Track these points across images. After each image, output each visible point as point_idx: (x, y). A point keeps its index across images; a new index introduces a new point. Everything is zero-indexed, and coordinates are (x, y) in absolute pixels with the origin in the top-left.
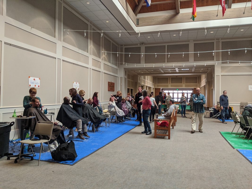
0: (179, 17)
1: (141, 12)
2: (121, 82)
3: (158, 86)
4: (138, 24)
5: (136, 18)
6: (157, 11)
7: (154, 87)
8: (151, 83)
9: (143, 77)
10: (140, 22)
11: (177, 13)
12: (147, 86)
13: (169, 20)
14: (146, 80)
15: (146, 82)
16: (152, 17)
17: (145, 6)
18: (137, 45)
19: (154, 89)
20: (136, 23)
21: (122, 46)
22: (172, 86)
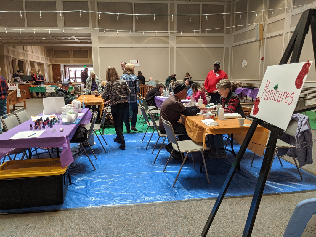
3: (56, 61)
7: (49, 63)
8: (43, 57)
19: (51, 66)
22: (75, 61)
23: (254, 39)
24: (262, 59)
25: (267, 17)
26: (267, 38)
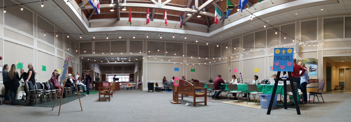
0: (119, 22)
1: (92, 18)
2: (77, 67)
3: (104, 73)
4: (90, 26)
5: (88, 22)
6: (104, 18)
8: (99, 70)
9: (92, 65)
10: (91, 25)
11: (118, 20)
12: (96, 72)
13: (112, 25)
14: (95, 68)
15: (95, 69)
16: (101, 22)
17: (95, 15)
18: (89, 41)
20: (88, 25)
21: (78, 41)
22: (114, 73)
23: (226, 62)
24: (230, 71)
25: (231, 53)
26: (232, 62)
